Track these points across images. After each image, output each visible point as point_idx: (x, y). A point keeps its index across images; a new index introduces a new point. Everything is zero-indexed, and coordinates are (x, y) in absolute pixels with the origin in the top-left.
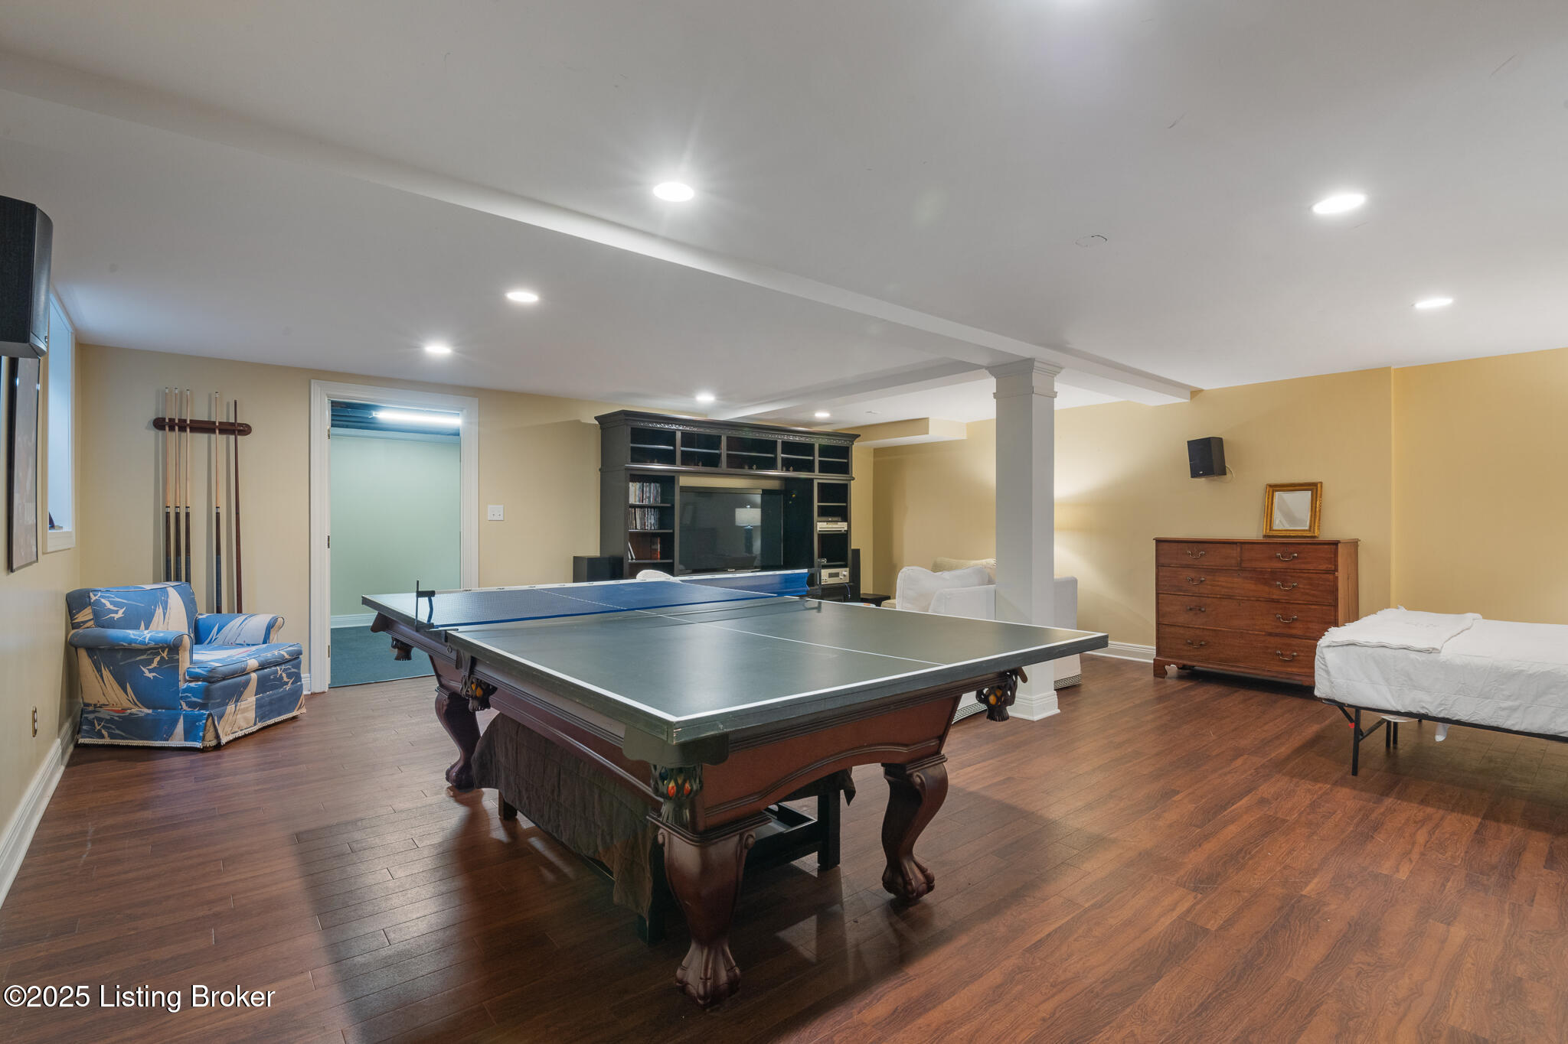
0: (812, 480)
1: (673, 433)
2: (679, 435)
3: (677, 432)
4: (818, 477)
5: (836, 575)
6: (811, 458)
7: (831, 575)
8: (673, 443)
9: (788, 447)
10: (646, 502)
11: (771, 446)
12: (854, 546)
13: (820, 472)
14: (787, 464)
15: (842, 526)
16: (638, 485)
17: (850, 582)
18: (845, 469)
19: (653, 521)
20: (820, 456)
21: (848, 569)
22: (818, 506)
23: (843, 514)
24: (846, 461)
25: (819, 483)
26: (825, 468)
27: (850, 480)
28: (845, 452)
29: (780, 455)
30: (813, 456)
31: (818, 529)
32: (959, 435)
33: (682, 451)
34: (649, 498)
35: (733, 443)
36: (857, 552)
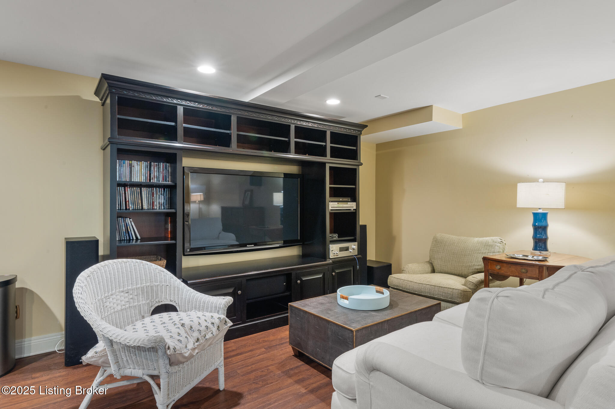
0: (323, 164)
1: (174, 109)
2: (180, 111)
3: (179, 107)
4: (330, 162)
5: (347, 249)
6: (324, 144)
7: (341, 249)
8: (174, 118)
9: (301, 132)
10: (154, 181)
11: (284, 130)
12: (361, 223)
13: (331, 157)
14: (300, 149)
15: (351, 206)
16: (144, 164)
17: (358, 255)
18: (354, 155)
19: (162, 201)
20: (331, 143)
21: (356, 243)
22: (330, 188)
23: (353, 195)
24: (355, 148)
25: (330, 168)
26: (336, 153)
27: (358, 166)
28: (354, 140)
29: (293, 140)
30: (326, 142)
31: (330, 208)
32: (457, 125)
33: (184, 128)
34: (158, 178)
35: (243, 123)
36: (364, 228)
